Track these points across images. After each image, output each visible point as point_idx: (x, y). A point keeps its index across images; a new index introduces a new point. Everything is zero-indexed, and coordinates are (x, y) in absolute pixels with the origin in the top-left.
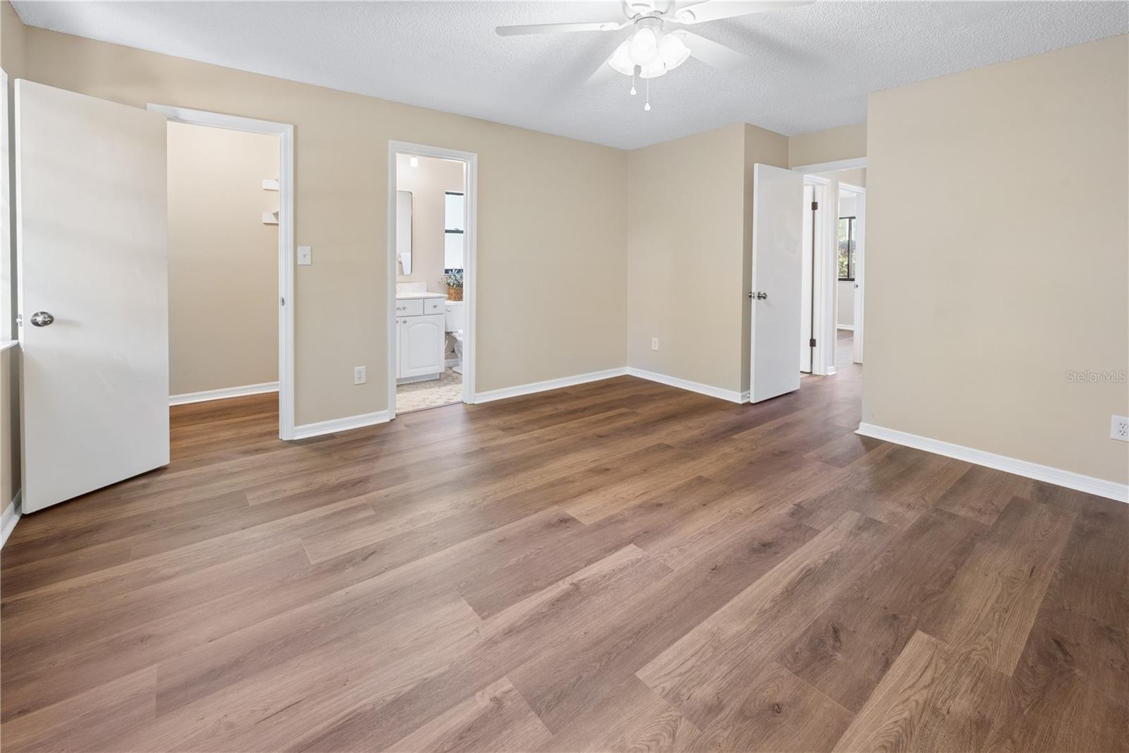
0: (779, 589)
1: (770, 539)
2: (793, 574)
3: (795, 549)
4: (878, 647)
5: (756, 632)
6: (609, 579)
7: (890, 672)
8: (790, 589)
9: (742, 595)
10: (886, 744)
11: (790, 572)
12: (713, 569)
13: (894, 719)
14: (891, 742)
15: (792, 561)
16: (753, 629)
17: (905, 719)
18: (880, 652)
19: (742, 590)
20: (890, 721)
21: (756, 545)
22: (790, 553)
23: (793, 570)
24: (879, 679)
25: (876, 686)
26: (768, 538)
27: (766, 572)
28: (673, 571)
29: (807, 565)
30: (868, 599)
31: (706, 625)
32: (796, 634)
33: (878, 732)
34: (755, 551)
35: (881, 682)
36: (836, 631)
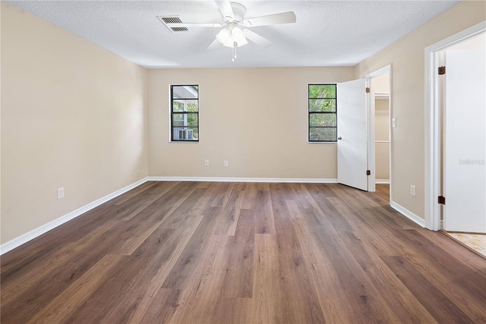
0: (178, 246)
1: (186, 266)
2: (174, 254)
3: (174, 267)
5: (182, 232)
6: (228, 225)
7: (145, 239)
8: (175, 248)
9: (189, 239)
11: (175, 254)
12: (202, 241)
15: (175, 260)
16: (183, 232)
19: (190, 240)
21: (192, 259)
22: (177, 263)
23: (174, 256)
26: (188, 266)
27: (185, 249)
28: (214, 235)
29: (168, 262)
31: (195, 228)
32: (171, 236)
34: (191, 256)
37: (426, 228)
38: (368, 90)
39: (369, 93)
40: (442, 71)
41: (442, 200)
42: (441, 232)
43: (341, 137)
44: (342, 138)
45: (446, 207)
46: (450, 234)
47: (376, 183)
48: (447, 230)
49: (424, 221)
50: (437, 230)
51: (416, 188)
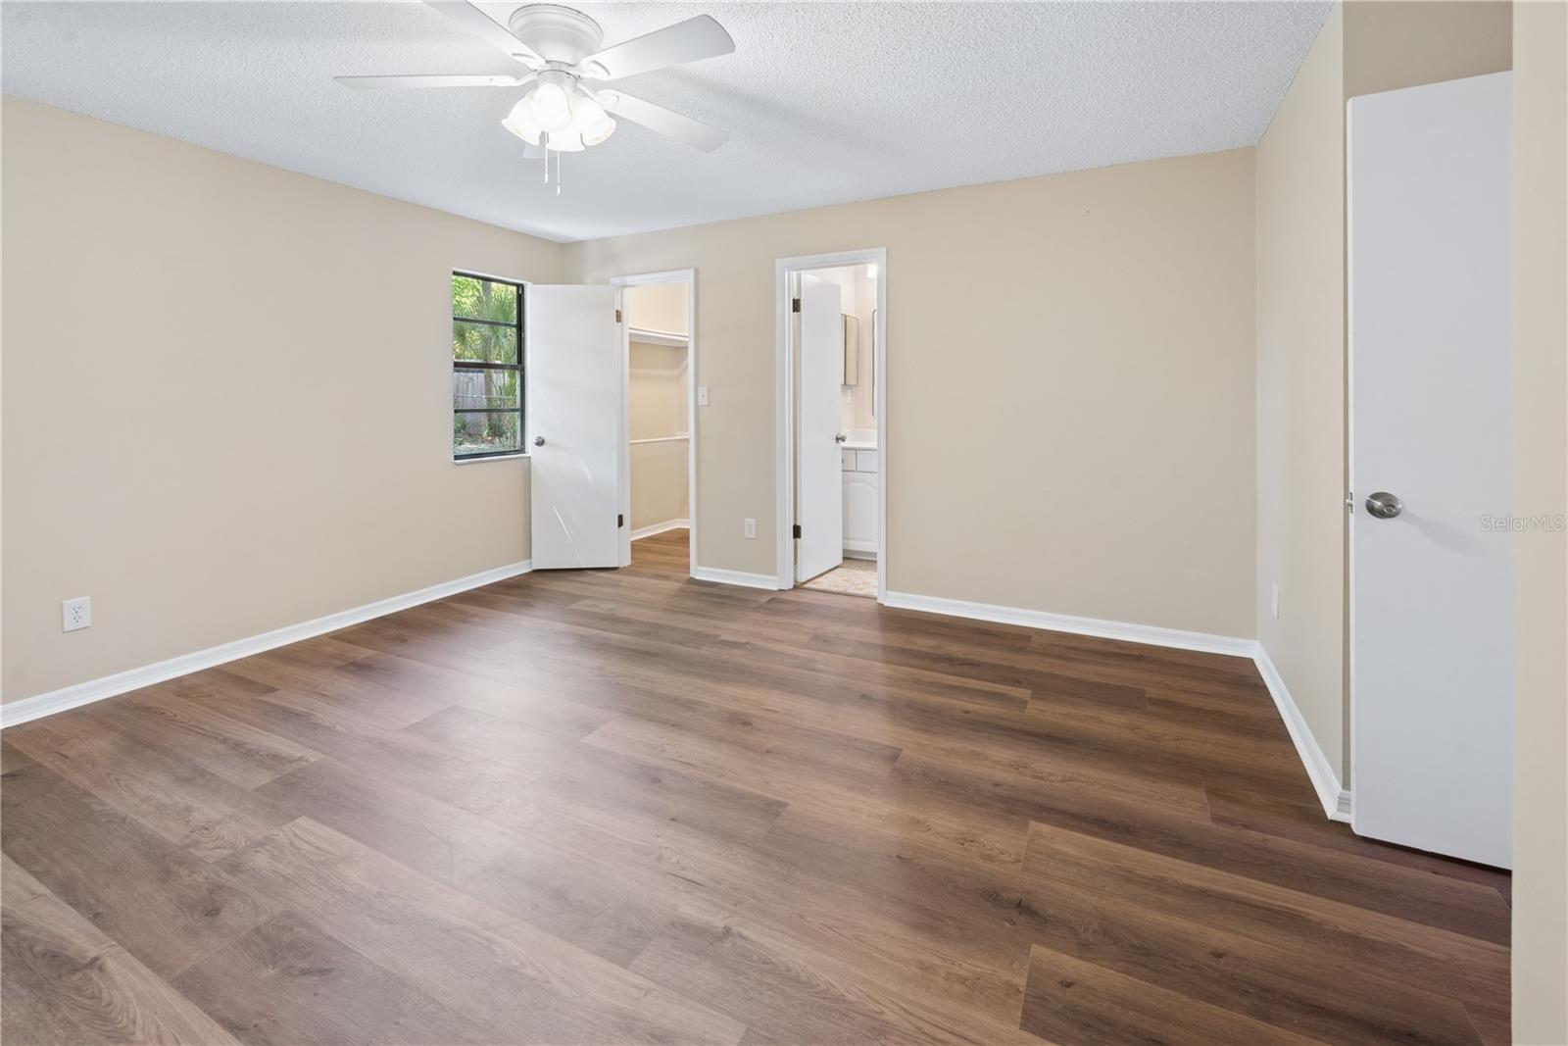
4: (274, 1021)
10: (112, 1007)
13: (139, 1021)
14: (110, 1013)
17: (133, 1034)
18: (262, 1023)
20: (139, 1017)
24: (211, 1014)
25: (200, 1007)
30: (397, 1023)
33: (132, 1002)
35: (205, 1015)
36: (322, 972)
37: (780, 590)
38: (619, 317)
39: (620, 324)
40: (796, 306)
41: (797, 532)
42: (797, 587)
43: (544, 437)
44: (546, 440)
45: (802, 541)
46: (809, 585)
47: (633, 539)
48: (804, 580)
49: (775, 578)
50: (791, 587)
51: (757, 523)
